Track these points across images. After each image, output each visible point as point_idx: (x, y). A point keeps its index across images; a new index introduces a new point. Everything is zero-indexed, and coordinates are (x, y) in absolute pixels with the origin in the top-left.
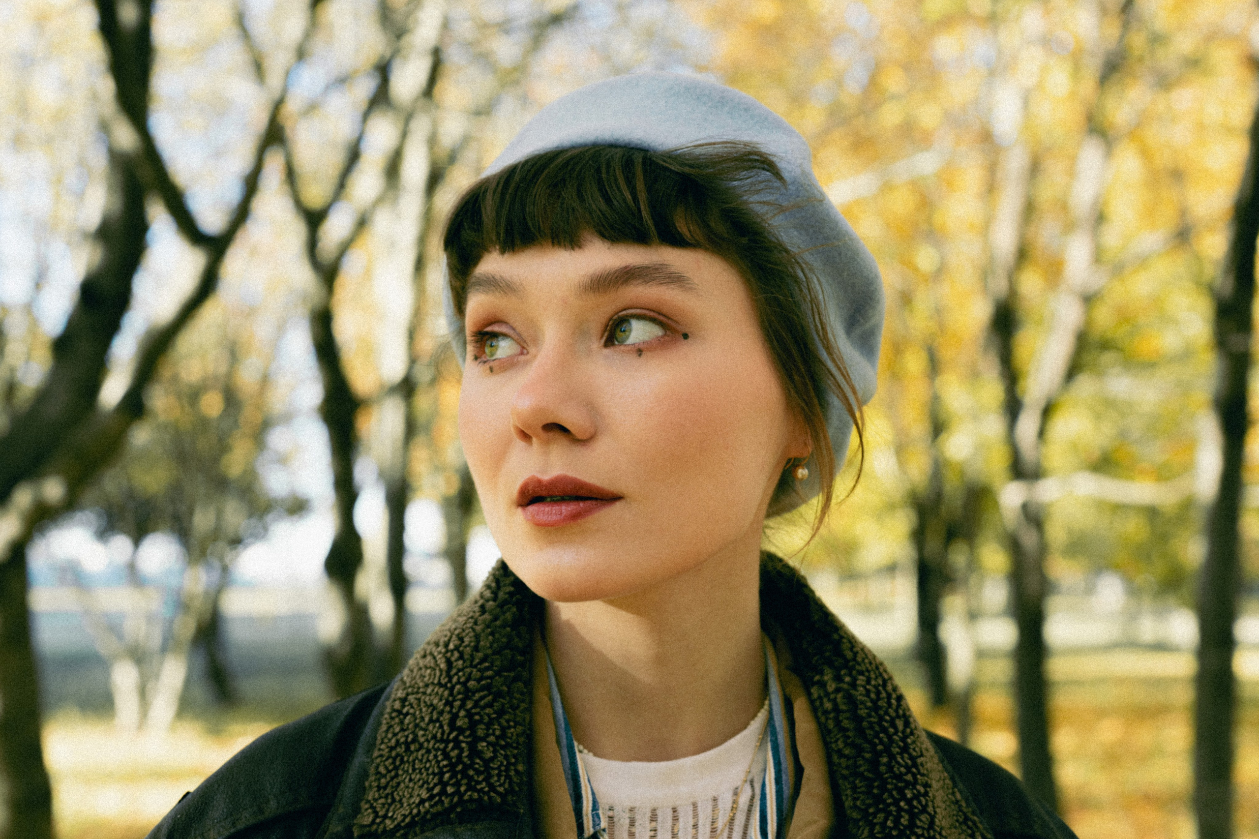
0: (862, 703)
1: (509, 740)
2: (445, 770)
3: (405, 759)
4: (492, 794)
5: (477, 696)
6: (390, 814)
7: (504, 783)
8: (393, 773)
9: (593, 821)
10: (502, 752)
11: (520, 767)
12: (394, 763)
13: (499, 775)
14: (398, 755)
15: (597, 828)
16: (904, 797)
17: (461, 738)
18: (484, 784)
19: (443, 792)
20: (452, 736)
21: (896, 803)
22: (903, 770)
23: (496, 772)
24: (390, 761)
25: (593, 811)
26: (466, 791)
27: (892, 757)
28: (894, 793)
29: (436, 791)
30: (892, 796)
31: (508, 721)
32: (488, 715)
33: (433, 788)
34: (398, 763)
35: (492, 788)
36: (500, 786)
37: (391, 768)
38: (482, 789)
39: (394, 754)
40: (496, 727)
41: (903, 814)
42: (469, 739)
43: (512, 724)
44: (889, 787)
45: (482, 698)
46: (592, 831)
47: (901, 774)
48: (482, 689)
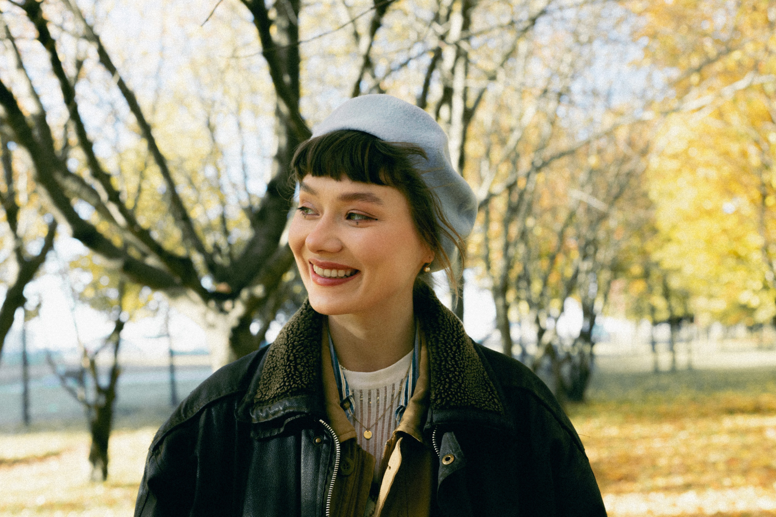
0: (441, 341)
1: (310, 364)
2: (285, 376)
3: (273, 373)
4: (302, 385)
5: (298, 347)
6: (267, 394)
7: (307, 380)
8: (269, 379)
9: (346, 393)
10: (307, 369)
11: (314, 374)
12: (269, 375)
13: (305, 377)
14: (271, 372)
15: (348, 396)
16: (448, 377)
17: (291, 364)
18: (299, 381)
19: (284, 385)
20: (287, 364)
21: (445, 380)
22: (450, 366)
23: (304, 376)
24: (268, 374)
25: (346, 389)
26: (293, 384)
27: (447, 362)
28: (445, 376)
29: (282, 384)
30: (443, 377)
31: (310, 357)
32: (302, 355)
33: (281, 384)
34: (271, 375)
35: (302, 382)
36: (305, 381)
37: (268, 377)
38: (299, 383)
39: (269, 372)
40: (305, 359)
41: (447, 384)
42: (294, 365)
43: (311, 357)
44: (443, 374)
45: (299, 348)
46: (346, 397)
47: (449, 368)
48: (300, 345)
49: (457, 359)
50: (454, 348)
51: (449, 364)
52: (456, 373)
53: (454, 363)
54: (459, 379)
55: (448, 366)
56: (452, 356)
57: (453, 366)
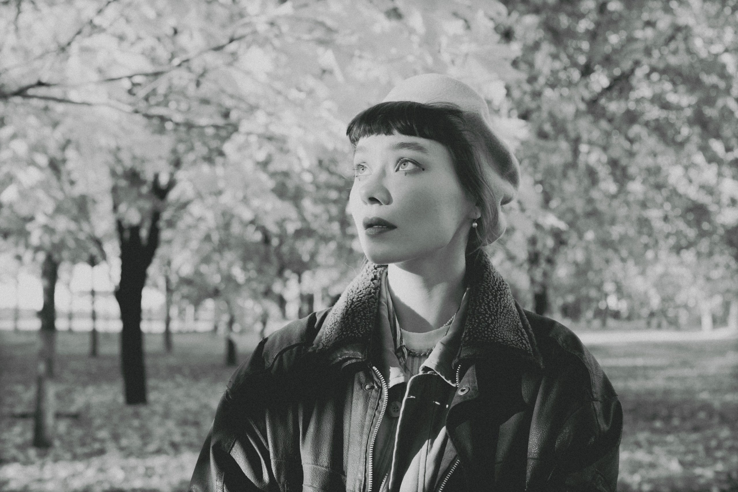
1: (366, 317)
2: (343, 327)
3: (334, 328)
4: (359, 334)
5: (356, 303)
6: (328, 345)
7: (364, 330)
8: (330, 333)
9: (400, 342)
10: (364, 321)
11: (370, 326)
12: (331, 330)
13: (362, 328)
14: (332, 327)
15: (401, 345)
17: (349, 317)
18: (356, 331)
19: (343, 334)
20: (346, 316)
23: (361, 327)
24: (330, 329)
25: (400, 339)
26: (350, 333)
29: (340, 334)
31: (367, 311)
32: (359, 309)
33: (340, 333)
34: (332, 330)
35: (359, 332)
36: (362, 331)
37: (330, 332)
38: (356, 332)
39: (331, 327)
40: (362, 313)
42: (351, 317)
43: (368, 312)
45: (357, 304)
48: (358, 301)
49: (491, 305)
50: (490, 297)
51: (482, 309)
52: (486, 315)
53: (487, 308)
54: (488, 320)
55: (481, 310)
56: (487, 302)
57: (485, 310)
